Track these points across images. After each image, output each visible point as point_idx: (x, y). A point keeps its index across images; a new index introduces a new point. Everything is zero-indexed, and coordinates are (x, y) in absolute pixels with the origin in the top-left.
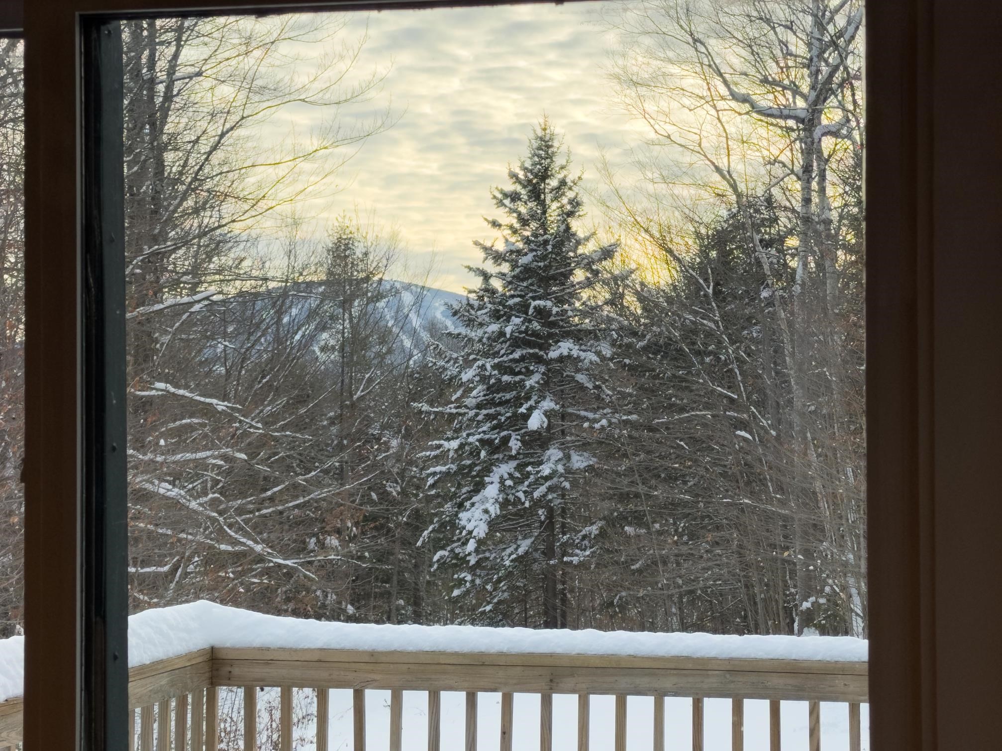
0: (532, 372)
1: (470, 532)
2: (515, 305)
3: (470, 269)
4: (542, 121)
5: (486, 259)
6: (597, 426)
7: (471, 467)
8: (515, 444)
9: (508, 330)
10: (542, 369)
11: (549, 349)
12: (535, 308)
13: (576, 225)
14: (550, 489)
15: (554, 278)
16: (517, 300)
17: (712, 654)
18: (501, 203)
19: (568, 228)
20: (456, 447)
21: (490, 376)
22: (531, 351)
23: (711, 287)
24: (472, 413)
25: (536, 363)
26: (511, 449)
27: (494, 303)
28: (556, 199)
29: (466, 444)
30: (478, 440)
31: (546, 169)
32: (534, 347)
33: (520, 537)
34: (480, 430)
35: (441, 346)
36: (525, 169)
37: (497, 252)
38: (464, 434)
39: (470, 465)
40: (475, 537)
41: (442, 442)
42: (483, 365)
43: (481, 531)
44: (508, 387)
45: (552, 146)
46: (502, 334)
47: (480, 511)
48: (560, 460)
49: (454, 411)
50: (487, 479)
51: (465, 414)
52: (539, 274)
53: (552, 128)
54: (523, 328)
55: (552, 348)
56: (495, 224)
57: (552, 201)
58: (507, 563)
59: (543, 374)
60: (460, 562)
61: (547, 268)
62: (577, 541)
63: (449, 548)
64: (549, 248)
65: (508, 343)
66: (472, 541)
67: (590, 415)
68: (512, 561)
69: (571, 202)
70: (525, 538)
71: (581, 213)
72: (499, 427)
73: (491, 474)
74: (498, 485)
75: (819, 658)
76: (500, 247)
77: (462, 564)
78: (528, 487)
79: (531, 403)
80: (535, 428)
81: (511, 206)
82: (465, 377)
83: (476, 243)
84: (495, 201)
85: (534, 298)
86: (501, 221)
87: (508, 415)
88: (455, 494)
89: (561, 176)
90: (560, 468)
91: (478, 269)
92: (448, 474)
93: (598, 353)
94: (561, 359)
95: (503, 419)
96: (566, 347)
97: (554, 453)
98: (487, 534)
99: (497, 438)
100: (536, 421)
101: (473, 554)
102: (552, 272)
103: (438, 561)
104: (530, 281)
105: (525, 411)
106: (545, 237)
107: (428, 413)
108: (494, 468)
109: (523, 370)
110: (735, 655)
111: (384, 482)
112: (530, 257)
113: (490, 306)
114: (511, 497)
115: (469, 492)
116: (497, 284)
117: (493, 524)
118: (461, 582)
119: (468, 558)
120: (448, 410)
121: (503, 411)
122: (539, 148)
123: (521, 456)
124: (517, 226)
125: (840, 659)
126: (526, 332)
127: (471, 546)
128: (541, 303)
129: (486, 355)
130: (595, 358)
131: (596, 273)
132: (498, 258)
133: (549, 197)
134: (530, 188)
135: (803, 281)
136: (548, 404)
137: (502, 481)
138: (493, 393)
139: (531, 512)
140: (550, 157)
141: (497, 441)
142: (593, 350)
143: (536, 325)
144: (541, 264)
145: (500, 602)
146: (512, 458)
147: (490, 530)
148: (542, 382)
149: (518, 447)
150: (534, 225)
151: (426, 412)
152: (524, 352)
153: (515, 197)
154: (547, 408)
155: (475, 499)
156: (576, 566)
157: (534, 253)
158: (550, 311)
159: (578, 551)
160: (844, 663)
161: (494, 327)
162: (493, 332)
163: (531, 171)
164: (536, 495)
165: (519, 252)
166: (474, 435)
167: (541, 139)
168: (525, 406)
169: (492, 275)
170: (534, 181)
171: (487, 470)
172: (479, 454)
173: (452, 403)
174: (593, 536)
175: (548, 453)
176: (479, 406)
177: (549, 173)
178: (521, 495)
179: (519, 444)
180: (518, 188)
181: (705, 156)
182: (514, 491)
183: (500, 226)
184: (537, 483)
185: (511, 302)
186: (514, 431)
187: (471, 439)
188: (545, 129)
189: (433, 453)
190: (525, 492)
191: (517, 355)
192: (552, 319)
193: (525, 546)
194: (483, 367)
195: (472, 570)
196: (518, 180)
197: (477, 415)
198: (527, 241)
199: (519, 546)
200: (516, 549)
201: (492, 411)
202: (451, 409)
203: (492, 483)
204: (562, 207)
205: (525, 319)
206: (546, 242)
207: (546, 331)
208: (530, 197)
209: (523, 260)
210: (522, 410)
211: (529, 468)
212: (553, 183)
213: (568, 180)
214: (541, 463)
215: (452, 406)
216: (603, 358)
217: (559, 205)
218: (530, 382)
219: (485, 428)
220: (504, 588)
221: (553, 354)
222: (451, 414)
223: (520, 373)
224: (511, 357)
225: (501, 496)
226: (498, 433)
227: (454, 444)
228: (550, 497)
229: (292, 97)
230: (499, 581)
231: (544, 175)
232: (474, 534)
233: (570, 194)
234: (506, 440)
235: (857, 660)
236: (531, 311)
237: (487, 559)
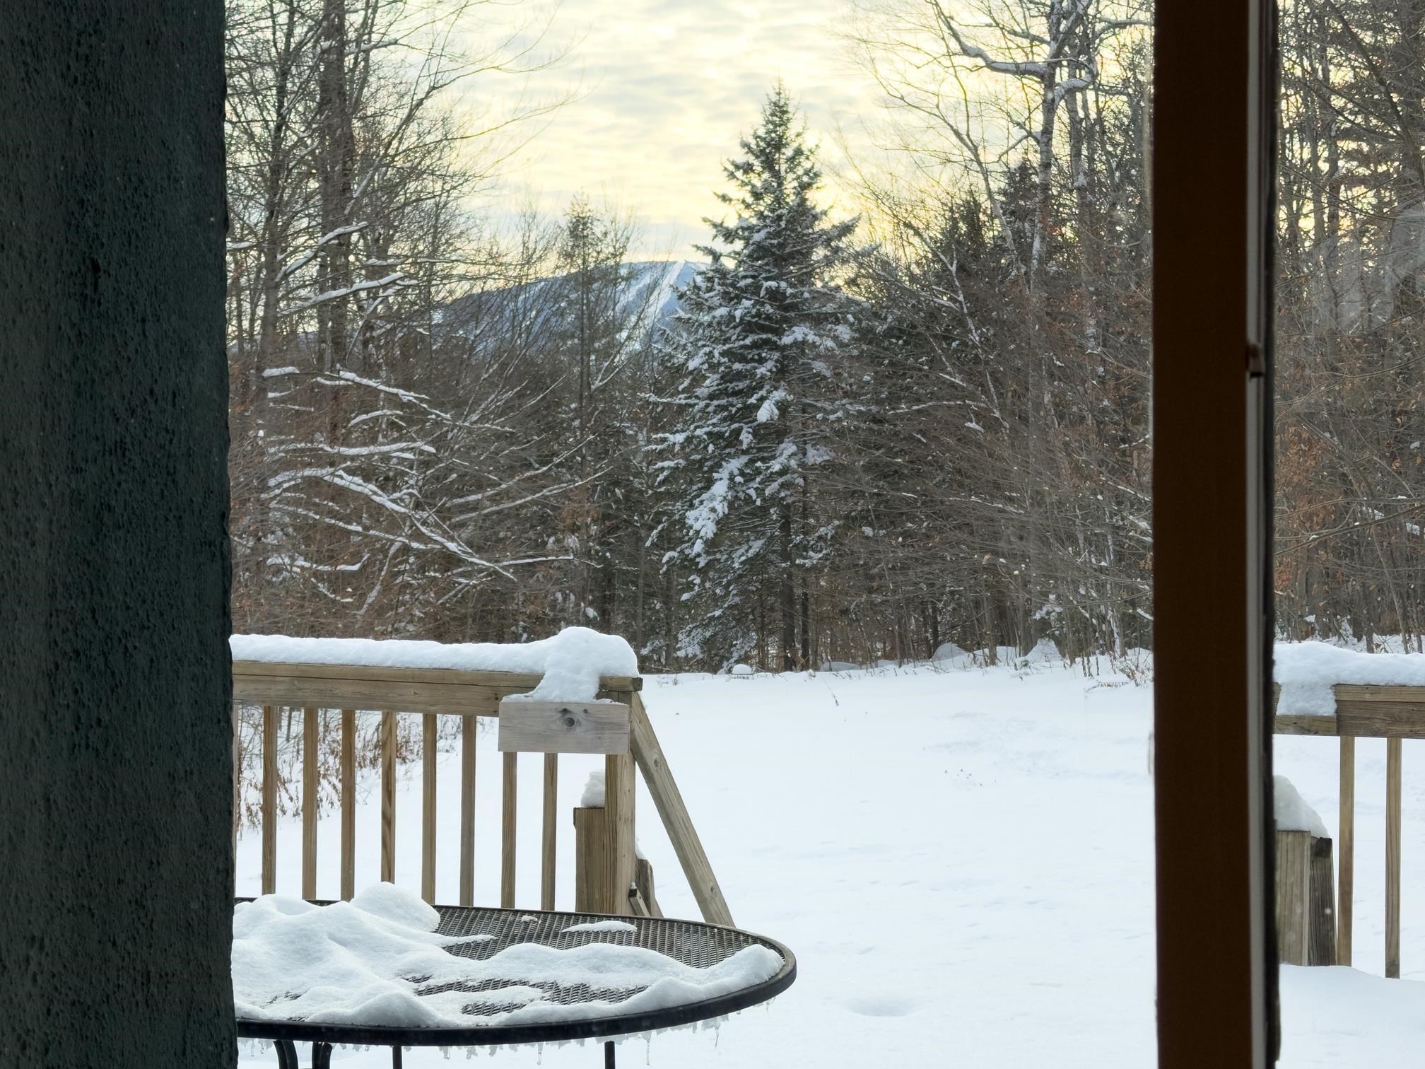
0: (766, 360)
1: (698, 532)
2: (747, 286)
3: (698, 248)
4: (776, 86)
5: (715, 237)
6: (832, 417)
7: (701, 462)
8: (746, 438)
9: (738, 314)
10: (776, 355)
11: (783, 334)
12: (767, 289)
13: (813, 197)
14: (782, 486)
15: (791, 255)
16: (749, 281)
17: (281, 658)
18: (732, 175)
19: (804, 200)
20: (682, 440)
21: (719, 364)
22: (764, 336)
23: (954, 265)
24: (702, 404)
25: (769, 350)
26: (741, 442)
27: (722, 285)
28: (791, 170)
29: (693, 437)
30: (707, 433)
31: (781, 137)
32: (767, 332)
33: (752, 538)
34: (710, 422)
35: (668, 332)
36: (757, 137)
37: (727, 229)
38: (692, 427)
39: (700, 460)
40: (702, 538)
41: (667, 435)
42: (711, 352)
43: (709, 530)
44: (740, 376)
45: (786, 112)
46: (731, 317)
47: (707, 509)
48: (793, 454)
49: (683, 402)
50: (715, 475)
51: (695, 404)
52: (773, 254)
53: (787, 92)
54: (754, 311)
55: (787, 333)
56: (724, 198)
57: (787, 172)
58: (736, 565)
59: (777, 361)
60: (688, 564)
61: (781, 246)
62: (812, 542)
63: (678, 549)
64: (783, 224)
65: (739, 329)
66: (699, 541)
67: (828, 406)
68: (741, 563)
69: (807, 173)
70: (757, 539)
71: (819, 185)
72: (731, 418)
73: (720, 470)
74: (727, 482)
75: (389, 664)
76: (732, 223)
77: (691, 566)
78: (760, 483)
79: (763, 392)
80: (764, 420)
81: (744, 178)
82: (692, 365)
83: (705, 220)
84: (726, 173)
85: (767, 279)
86: (731, 195)
87: (739, 406)
88: (685, 490)
89: (795, 145)
90: (793, 463)
91: (706, 248)
92: (676, 468)
93: (835, 338)
94: (796, 343)
95: (734, 410)
96: (800, 332)
97: (788, 448)
98: (715, 534)
99: (726, 429)
100: (766, 413)
101: (704, 555)
102: (788, 250)
103: (668, 562)
104: (766, 261)
105: (755, 402)
106: (779, 212)
107: (656, 404)
108: (724, 463)
109: (756, 357)
110: (303, 660)
111: (631, 478)
112: (762, 234)
113: (718, 288)
114: (742, 495)
115: (700, 489)
116: (729, 264)
117: (722, 524)
118: (689, 587)
119: (697, 560)
120: (677, 401)
121: (735, 402)
122: (773, 114)
123: (755, 451)
124: (750, 199)
125: (411, 666)
126: (758, 315)
127: (699, 546)
128: (773, 284)
129: (716, 341)
130: (830, 343)
131: (836, 250)
132: (729, 235)
133: (784, 167)
134: (763, 158)
135: (1040, 255)
136: (779, 395)
137: (732, 479)
138: (726, 382)
139: (764, 511)
140: (784, 123)
141: (727, 434)
142: (832, 334)
143: (768, 309)
144: (775, 242)
145: (730, 607)
146: (744, 452)
147: (718, 529)
148: (774, 370)
149: (749, 440)
150: (768, 199)
151: (654, 403)
152: (756, 337)
153: (748, 168)
154: (778, 398)
155: (704, 496)
156: (808, 569)
157: (768, 230)
158: (784, 293)
159: (811, 553)
160: (413, 670)
161: (722, 311)
162: (722, 316)
163: (763, 139)
164: (767, 492)
165: (751, 229)
166: (703, 427)
167: (775, 104)
168: (755, 396)
169: (721, 255)
170: (768, 151)
171: (718, 466)
172: (706, 447)
173: (679, 393)
174: (829, 537)
175: (782, 446)
176: (712, 397)
177: (784, 141)
178: (752, 492)
179: (750, 437)
180: (751, 159)
181: (944, 120)
182: (744, 488)
183: (730, 200)
184: (770, 478)
185: (742, 283)
186: (746, 423)
187: (698, 432)
188: (779, 94)
189: (659, 447)
190: (756, 489)
191: (748, 341)
192: (788, 301)
193: (757, 546)
194: (710, 354)
195: (703, 572)
196: (750, 150)
197: (707, 406)
198: (761, 215)
199: (750, 547)
200: (747, 551)
201: (723, 402)
202: (681, 400)
203: (721, 479)
204: (799, 177)
205: (757, 302)
206: (780, 218)
207: (778, 314)
208: (764, 168)
209: (757, 237)
210: (753, 400)
211: (759, 464)
212: (789, 152)
213: (804, 148)
214: (774, 457)
215: (682, 396)
216: (842, 345)
217: (794, 176)
218: (762, 370)
219: (714, 421)
220: (735, 592)
221: (787, 340)
222: (680, 405)
223: (752, 360)
224: (742, 343)
225: (730, 494)
226: (729, 426)
227: (680, 438)
228: (782, 494)
229: (486, 64)
230: (729, 583)
231: (778, 145)
232: (702, 534)
233: (807, 165)
234: (738, 432)
235: (427, 666)
236: (763, 293)
237: (718, 560)
